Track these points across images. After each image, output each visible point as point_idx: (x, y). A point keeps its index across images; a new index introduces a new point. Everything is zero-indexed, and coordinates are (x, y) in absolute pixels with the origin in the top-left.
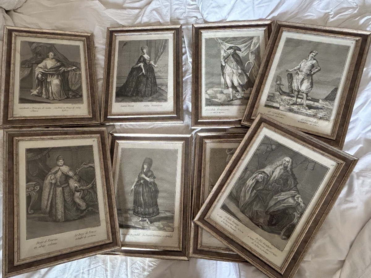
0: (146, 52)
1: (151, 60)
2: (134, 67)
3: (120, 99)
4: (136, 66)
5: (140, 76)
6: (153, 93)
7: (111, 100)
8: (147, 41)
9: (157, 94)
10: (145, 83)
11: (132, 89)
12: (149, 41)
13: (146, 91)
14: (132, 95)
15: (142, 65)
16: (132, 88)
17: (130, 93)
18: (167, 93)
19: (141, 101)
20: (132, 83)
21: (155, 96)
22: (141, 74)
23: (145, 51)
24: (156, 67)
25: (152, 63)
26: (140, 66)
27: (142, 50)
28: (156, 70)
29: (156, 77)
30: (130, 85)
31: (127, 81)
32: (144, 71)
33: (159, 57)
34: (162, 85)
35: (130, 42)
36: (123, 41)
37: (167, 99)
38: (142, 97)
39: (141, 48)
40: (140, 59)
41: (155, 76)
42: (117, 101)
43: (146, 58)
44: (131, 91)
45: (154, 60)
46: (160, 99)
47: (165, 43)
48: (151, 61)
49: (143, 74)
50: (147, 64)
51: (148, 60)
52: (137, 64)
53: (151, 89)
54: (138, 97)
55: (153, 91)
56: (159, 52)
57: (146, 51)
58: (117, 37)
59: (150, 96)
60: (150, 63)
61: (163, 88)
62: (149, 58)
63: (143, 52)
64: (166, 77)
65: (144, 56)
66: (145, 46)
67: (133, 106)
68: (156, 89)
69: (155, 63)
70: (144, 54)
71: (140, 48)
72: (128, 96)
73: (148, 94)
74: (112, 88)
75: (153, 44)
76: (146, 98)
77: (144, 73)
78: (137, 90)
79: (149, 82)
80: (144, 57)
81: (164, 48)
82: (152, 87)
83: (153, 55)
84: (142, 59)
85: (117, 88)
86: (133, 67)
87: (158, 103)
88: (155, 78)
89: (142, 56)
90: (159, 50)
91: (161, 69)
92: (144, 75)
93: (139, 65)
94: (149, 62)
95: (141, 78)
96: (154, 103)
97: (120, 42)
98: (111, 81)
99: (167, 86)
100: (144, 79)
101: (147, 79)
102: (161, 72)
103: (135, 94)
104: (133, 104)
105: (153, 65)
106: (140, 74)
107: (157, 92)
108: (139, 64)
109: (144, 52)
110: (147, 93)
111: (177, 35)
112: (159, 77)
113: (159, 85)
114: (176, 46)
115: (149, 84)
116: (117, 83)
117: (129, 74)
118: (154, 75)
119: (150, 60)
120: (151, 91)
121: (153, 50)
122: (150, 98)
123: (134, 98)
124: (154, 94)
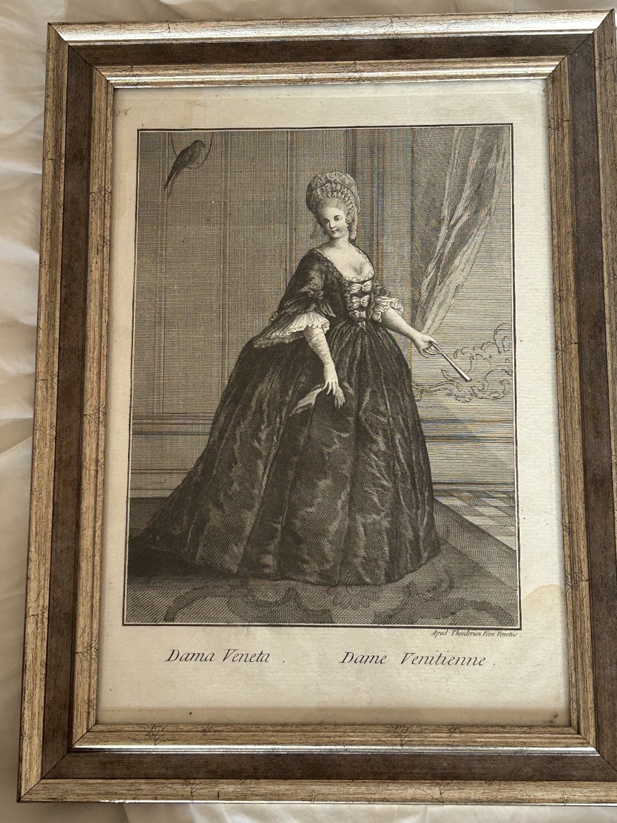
0: (342, 223)
1: (383, 292)
2: (261, 343)
3: (160, 597)
4: (277, 335)
5: (308, 411)
6: (406, 557)
7: (98, 611)
8: (352, 132)
9: (440, 562)
10: (346, 470)
11: (250, 518)
12: (362, 140)
13: (351, 534)
14: (252, 569)
15: (315, 325)
16: (250, 508)
17: (238, 550)
18: (512, 555)
19: (322, 618)
20: (251, 470)
21: (421, 578)
22: (311, 399)
23: (335, 213)
24: (423, 345)
25: (393, 312)
26: (302, 339)
27: (315, 206)
28: (422, 370)
29: (427, 429)
30: (236, 486)
31: (207, 458)
32: (331, 377)
33: (444, 269)
34: (478, 492)
35: (227, 137)
36: (169, 136)
37: (516, 606)
38: (329, 581)
39: (310, 189)
40: (301, 275)
41: (418, 421)
42: (137, 614)
43: (348, 274)
44: (240, 530)
45: (406, 292)
46: (462, 603)
47: (487, 153)
48: (385, 301)
49: (327, 398)
50: (353, 322)
51: (361, 294)
52: (283, 317)
53: (395, 523)
54: (299, 586)
55: (409, 534)
56: (440, 222)
57: (341, 214)
58: (127, 101)
59: (390, 579)
60: (377, 318)
61: (485, 516)
62: (368, 270)
63: (322, 221)
64: (500, 431)
65: (331, 254)
66: (333, 176)
67: (261, 657)
68: (431, 525)
69: (417, 311)
70: (331, 242)
71: (302, 195)
72: (228, 575)
73: (369, 562)
74: (101, 514)
75: (397, 164)
76: (354, 591)
77: (339, 393)
78: (288, 529)
79: (376, 466)
80: (329, 269)
81: (480, 198)
82: (398, 502)
83: (397, 250)
84: (317, 280)
85: (135, 503)
86: (251, 342)
87: (446, 642)
88: (417, 437)
89: (313, 259)
90: (446, 212)
91: (462, 364)
92: (334, 409)
93: (300, 324)
94: (373, 305)
95: (316, 433)
96: (419, 640)
97: (149, 141)
98: (89, 451)
99: (510, 499)
100: (338, 444)
101: (362, 437)
102: (465, 388)
103: (269, 560)
104: (262, 637)
105: (398, 330)
106: (303, 403)
107: (436, 546)
108: (291, 318)
109: (333, 224)
110: (362, 552)
111: (574, 91)
112: (448, 430)
113: (449, 494)
114: (575, 180)
115: (375, 481)
116: (137, 470)
117: (226, 394)
118: (415, 408)
119: (373, 291)
120: (395, 534)
121: (396, 207)
122: (389, 598)
123: (268, 592)
124: (417, 563)
